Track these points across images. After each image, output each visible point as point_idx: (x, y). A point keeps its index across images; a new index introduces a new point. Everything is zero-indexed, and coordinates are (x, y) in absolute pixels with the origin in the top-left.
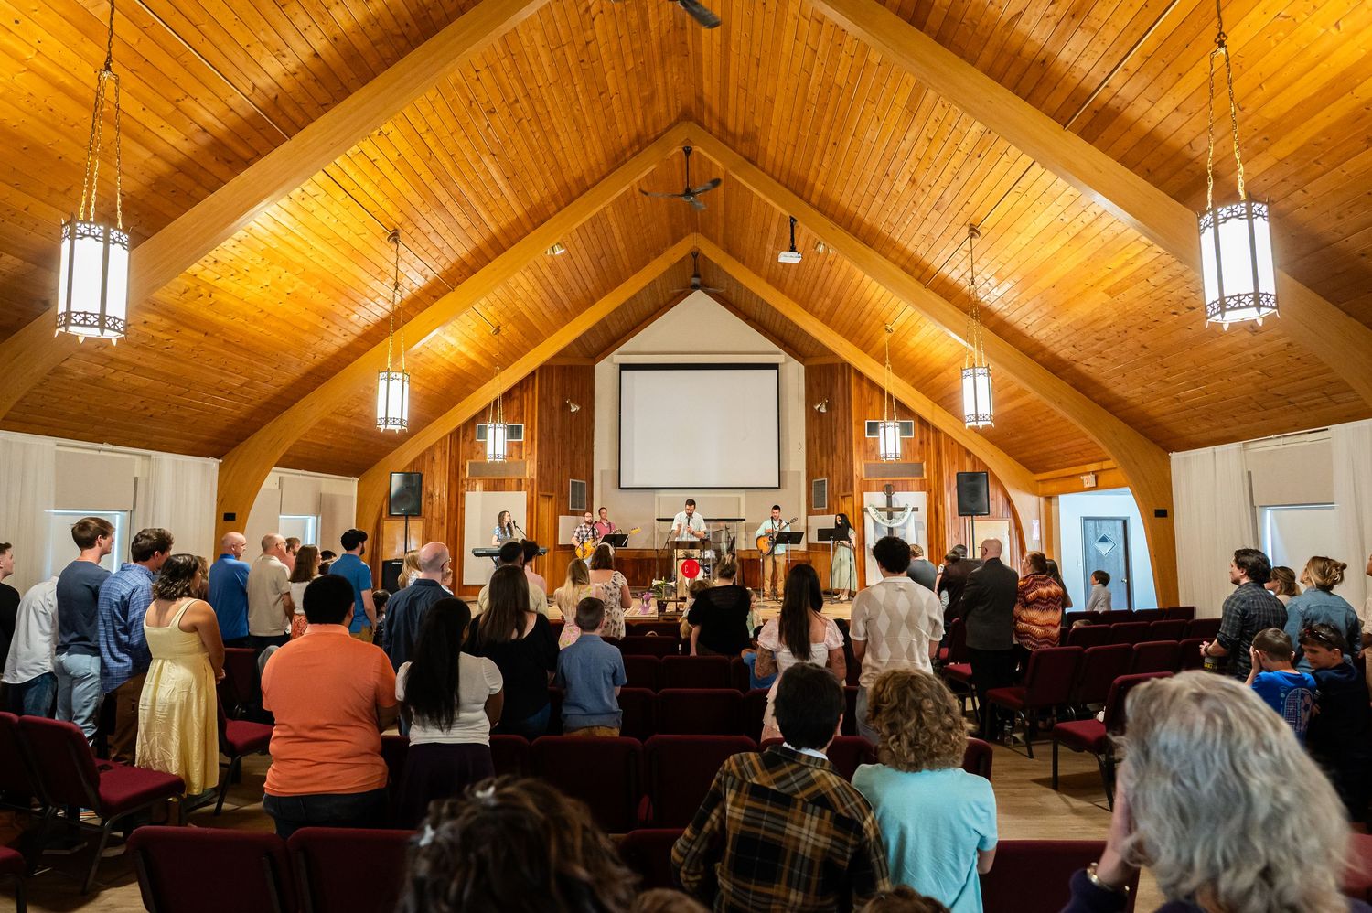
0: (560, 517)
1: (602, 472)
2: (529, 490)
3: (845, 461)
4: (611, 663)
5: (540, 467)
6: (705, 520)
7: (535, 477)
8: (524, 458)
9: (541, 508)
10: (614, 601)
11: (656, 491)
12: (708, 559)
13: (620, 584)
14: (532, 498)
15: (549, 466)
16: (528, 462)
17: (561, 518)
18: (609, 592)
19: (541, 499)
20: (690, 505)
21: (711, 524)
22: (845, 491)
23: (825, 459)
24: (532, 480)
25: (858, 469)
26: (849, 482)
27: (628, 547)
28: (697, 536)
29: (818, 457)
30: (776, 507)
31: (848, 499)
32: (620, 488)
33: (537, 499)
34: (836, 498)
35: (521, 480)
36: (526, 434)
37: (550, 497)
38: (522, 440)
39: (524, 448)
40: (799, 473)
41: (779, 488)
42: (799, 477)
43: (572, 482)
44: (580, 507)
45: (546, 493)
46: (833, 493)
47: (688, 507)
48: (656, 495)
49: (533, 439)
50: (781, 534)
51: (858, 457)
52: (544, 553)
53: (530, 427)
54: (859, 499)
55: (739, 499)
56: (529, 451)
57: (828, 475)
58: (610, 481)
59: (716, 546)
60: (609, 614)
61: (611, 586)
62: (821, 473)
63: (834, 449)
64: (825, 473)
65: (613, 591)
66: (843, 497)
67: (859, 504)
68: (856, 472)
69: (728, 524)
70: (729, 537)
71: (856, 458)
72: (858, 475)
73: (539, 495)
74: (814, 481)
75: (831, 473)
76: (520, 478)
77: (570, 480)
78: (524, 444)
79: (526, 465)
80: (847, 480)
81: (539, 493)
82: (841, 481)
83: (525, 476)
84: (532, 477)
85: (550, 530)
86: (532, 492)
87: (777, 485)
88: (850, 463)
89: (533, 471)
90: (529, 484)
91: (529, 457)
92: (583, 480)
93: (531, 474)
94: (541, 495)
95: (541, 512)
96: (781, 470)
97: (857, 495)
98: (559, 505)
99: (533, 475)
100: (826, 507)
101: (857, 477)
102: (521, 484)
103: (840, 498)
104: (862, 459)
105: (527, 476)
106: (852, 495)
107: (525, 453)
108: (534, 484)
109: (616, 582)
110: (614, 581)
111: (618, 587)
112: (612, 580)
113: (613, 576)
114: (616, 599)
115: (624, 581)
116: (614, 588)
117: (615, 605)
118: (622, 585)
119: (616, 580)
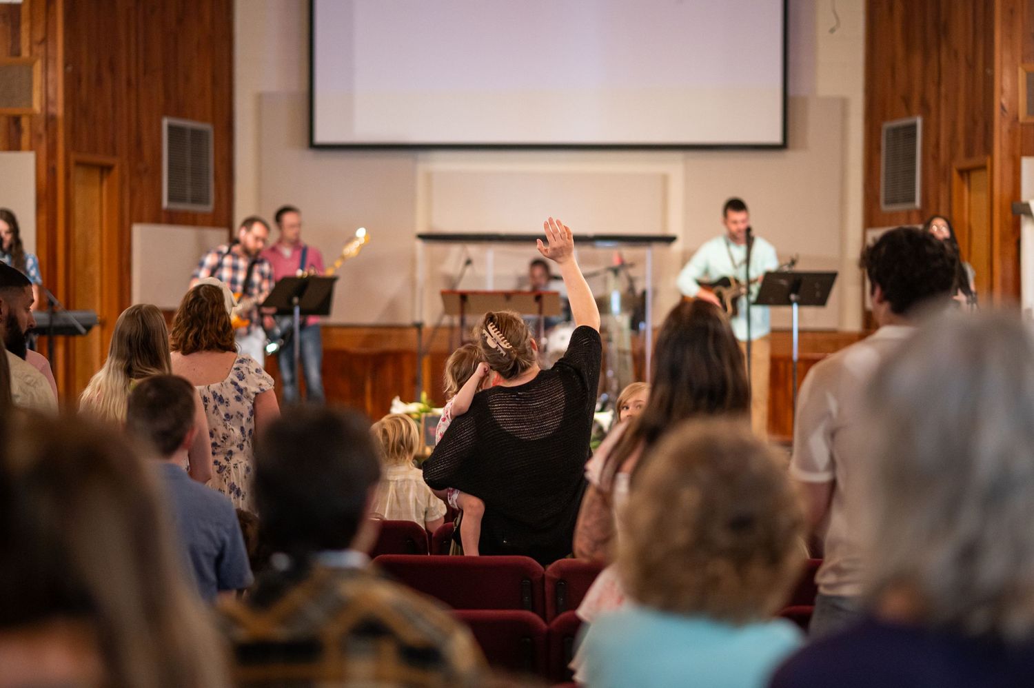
0: (136, 228)
1: (260, 98)
2: (43, 147)
3: (971, 66)
4: (213, 531)
5: (73, 82)
7: (59, 110)
8: (25, 54)
10: (237, 432)
11: (421, 155)
13: (253, 389)
14: (52, 171)
15: (99, 80)
16: (38, 67)
17: (139, 233)
18: (222, 409)
19: (79, 175)
22: (969, 153)
23: (917, 60)
24: (50, 119)
25: (1008, 94)
26: (980, 128)
31: (977, 178)
32: (313, 145)
33: (67, 176)
34: (944, 176)
35: (16, 120)
37: (105, 169)
38: (19, 1)
39: (25, 27)
40: (844, 103)
41: (783, 146)
42: (844, 114)
43: (171, 128)
44: (195, 202)
45: (89, 158)
46: (936, 158)
50: (771, 277)
51: (1007, 56)
52: (88, 328)
54: (1008, 177)
55: (665, 179)
56: (39, 36)
57: (925, 109)
58: (284, 121)
60: (221, 469)
61: (229, 393)
62: (907, 101)
63: (942, 30)
64: (916, 102)
65: (234, 406)
66: (965, 173)
67: (1008, 192)
68: (1002, 99)
69: (628, 253)
71: (1002, 55)
72: (1007, 107)
73: (72, 163)
74: (887, 125)
75: (932, 103)
76: (16, 112)
77: (165, 122)
78: (25, 12)
79: (30, 74)
80: (975, 123)
81: (73, 157)
82: (961, 126)
83: (30, 105)
84: (52, 110)
85: (105, 268)
86: (51, 153)
87: (776, 138)
88: (985, 72)
89: (51, 91)
90: (41, 129)
91: (40, 50)
92: (204, 120)
93: (47, 101)
94: (79, 164)
95: (78, 212)
96: (791, 93)
97: (1002, 166)
98: (132, 193)
99: (54, 103)
100: (918, 203)
101: (1002, 114)
102: (19, 130)
103: (955, 175)
104: (1019, 60)
105: (37, 107)
106: (989, 166)
107: (28, 40)
108: (55, 130)
109: (242, 384)
110: (236, 380)
111: (248, 397)
112: (232, 376)
113: (235, 366)
114: (242, 429)
115: (264, 382)
116: (238, 399)
117: (241, 447)
118: (258, 390)
119: (241, 378)
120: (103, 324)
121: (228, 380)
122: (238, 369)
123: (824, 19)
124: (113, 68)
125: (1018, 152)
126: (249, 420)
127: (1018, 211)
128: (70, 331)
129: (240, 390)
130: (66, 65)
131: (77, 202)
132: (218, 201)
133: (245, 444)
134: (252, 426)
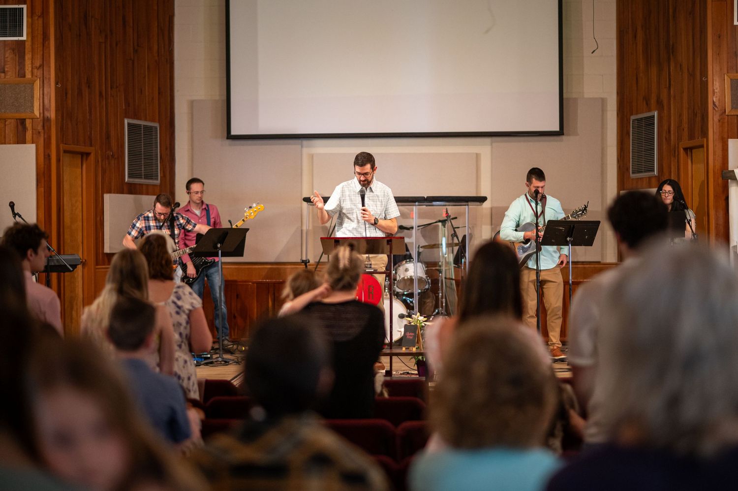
0: (107, 197)
1: (192, 104)
2: (41, 140)
3: (692, 75)
5: (62, 95)
6: (400, 200)
7: (52, 115)
8: (28, 75)
9: (66, 177)
10: (177, 336)
11: (305, 142)
12: (411, 280)
13: (187, 306)
14: (48, 157)
15: (80, 93)
16: (38, 83)
17: (109, 199)
19: (66, 159)
20: (362, 165)
21: (415, 209)
22: (691, 137)
23: (654, 71)
24: (46, 121)
25: (718, 94)
26: (698, 119)
27: (248, 257)
28: (381, 229)
29: (642, 66)
30: (536, 173)
31: (697, 153)
32: (230, 137)
33: (58, 160)
34: (674, 152)
35: (23, 122)
36: (31, 26)
37: (85, 155)
38: (24, 38)
39: (28, 56)
40: (603, 101)
41: (560, 133)
42: (603, 110)
43: (129, 124)
44: (147, 177)
45: (74, 147)
46: (668, 140)
47: (358, 169)
48: (306, 151)
49: (45, 37)
50: (552, 225)
51: (717, 67)
52: (74, 266)
53: (38, 11)
54: (719, 152)
55: (478, 156)
56: (38, 63)
57: (660, 105)
58: (209, 122)
59: (427, 254)
61: (171, 309)
62: (647, 100)
63: (671, 50)
64: (653, 101)
65: (175, 318)
66: (689, 150)
67: (719, 164)
68: (713, 98)
69: (452, 209)
70: (455, 235)
71: (713, 68)
72: (717, 104)
73: (62, 152)
74: (633, 117)
75: (665, 102)
76: (23, 116)
77: (126, 121)
78: (28, 46)
79: (32, 89)
80: (695, 115)
81: (62, 147)
82: (685, 118)
83: (33, 112)
84: (47, 114)
85: (85, 224)
86: (47, 144)
87: (556, 128)
88: (701, 79)
89: (46, 102)
90: (40, 128)
91: (38, 73)
92: (153, 121)
93: (44, 108)
94: (65, 152)
95: (66, 186)
96: (565, 96)
97: (714, 146)
98: (104, 172)
99: (49, 110)
100: (656, 173)
101: (714, 109)
102: (25, 129)
103: (682, 151)
104: (725, 71)
105: (37, 113)
106: (705, 146)
107: (30, 66)
108: (50, 129)
109: (179, 303)
110: (176, 300)
111: (184, 312)
112: (173, 298)
113: (175, 290)
114: (181, 334)
115: (195, 302)
116: (178, 313)
117: (180, 346)
118: (190, 308)
119: (179, 298)
120: (84, 264)
121: (170, 301)
122: (176, 292)
123: (588, 44)
124: (89, 84)
125: (726, 136)
126: (185, 328)
127: (726, 177)
128: (61, 269)
129: (179, 307)
130: (57, 83)
131: (65, 178)
132: (164, 177)
133: (183, 344)
134: (188, 331)
